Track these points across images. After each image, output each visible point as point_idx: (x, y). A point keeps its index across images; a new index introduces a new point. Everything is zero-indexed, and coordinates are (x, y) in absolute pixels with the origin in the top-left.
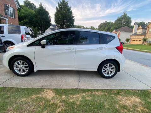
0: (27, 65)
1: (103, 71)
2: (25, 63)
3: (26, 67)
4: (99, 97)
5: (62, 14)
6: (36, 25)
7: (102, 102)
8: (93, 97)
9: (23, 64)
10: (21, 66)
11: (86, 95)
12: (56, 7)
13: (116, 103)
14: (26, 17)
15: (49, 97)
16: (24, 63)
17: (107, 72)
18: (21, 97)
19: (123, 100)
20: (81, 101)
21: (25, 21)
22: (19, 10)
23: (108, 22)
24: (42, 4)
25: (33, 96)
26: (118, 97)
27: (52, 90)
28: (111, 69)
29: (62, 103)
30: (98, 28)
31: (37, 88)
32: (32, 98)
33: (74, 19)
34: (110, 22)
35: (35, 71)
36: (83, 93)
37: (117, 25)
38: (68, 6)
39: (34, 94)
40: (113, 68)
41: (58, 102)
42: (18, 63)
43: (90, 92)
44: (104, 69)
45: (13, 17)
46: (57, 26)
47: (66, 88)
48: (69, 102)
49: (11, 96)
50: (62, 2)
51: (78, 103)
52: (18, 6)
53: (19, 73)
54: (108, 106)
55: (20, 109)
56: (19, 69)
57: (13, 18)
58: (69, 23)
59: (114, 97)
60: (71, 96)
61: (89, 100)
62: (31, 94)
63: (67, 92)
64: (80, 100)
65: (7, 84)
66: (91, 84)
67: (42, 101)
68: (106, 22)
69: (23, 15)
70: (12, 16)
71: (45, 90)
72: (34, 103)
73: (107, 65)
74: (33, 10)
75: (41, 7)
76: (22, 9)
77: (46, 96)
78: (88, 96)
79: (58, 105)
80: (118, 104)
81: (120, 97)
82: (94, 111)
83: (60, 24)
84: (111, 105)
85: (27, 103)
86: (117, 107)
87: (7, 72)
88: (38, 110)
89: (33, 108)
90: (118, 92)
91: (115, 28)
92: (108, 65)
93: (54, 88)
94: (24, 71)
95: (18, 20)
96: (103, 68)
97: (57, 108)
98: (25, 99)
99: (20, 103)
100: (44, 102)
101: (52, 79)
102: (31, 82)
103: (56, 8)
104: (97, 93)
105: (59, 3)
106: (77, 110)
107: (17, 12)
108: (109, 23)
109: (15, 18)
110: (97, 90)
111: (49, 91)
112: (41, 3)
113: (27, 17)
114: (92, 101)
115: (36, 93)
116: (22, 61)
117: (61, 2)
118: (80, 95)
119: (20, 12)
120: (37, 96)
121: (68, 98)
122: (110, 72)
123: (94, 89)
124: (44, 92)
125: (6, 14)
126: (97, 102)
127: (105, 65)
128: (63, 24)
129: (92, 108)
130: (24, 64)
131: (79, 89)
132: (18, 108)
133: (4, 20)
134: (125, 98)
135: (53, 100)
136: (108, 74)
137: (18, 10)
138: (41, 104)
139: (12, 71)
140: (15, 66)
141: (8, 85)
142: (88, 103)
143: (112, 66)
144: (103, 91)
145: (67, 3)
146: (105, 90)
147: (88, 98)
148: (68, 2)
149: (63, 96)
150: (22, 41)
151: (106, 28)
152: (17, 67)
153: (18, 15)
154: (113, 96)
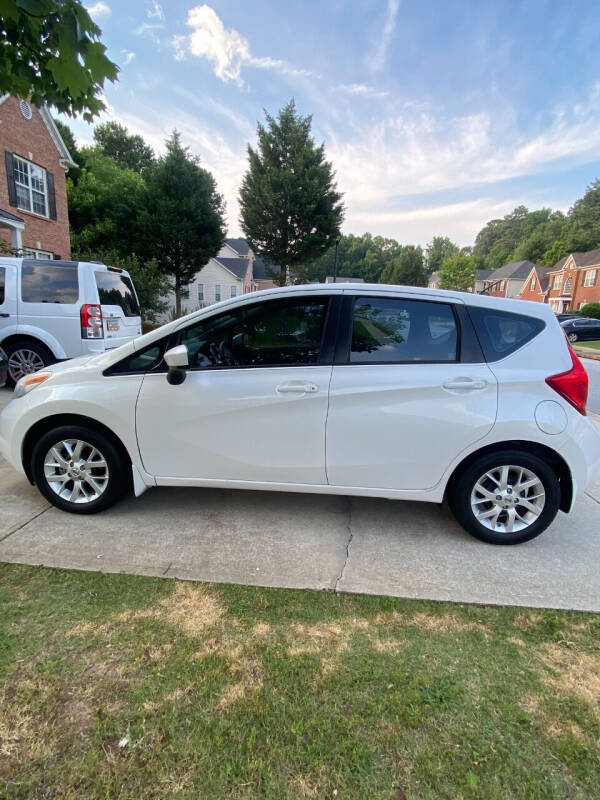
0: (102, 463)
1: (474, 501)
2: (95, 451)
3: (97, 472)
4: (441, 646)
5: (277, 186)
6: (151, 246)
7: (451, 669)
8: (410, 643)
9: (85, 454)
10: (77, 465)
11: (376, 630)
12: (250, 152)
13: (531, 683)
14: (103, 209)
15: (193, 626)
16: (90, 450)
17: (497, 510)
18: (73, 618)
19: (567, 672)
20: (346, 659)
21: (99, 227)
22: (73, 175)
23: (531, 210)
24: (180, 139)
25: (124, 617)
26: (545, 652)
27: (209, 589)
28: (522, 494)
29: (251, 658)
30: (473, 244)
31: (144, 574)
32: (117, 625)
33: (339, 209)
34: (546, 213)
35: (139, 488)
36: (363, 615)
37: (588, 226)
38: (310, 144)
39: (129, 602)
40: (532, 491)
41: (234, 653)
42: (64, 453)
43: (396, 614)
44: (479, 495)
45: (44, 213)
46: (255, 250)
47: (275, 585)
48: (286, 657)
49: (29, 607)
50: (278, 122)
51: (329, 667)
52: (71, 161)
53: (66, 496)
54: (483, 694)
55: (65, 671)
56: (66, 478)
57: (47, 217)
58: (314, 230)
59: (521, 653)
60: (300, 628)
61: (385, 657)
62: (116, 605)
63: (280, 604)
64: (339, 650)
65: (15, 550)
66: (408, 569)
67: (159, 643)
68: (521, 210)
69: (90, 198)
70: (43, 207)
71: (180, 589)
72: (128, 651)
73: (497, 476)
74: (137, 170)
75: (177, 155)
76: (89, 169)
77: (182, 619)
78: (382, 636)
79: (233, 668)
80: (537, 688)
81: (556, 653)
82: (403, 716)
83: (269, 238)
84: (501, 691)
85: (95, 644)
86: (531, 705)
87: (17, 490)
88: (141, 682)
89: (120, 670)
90: (550, 625)
91: (574, 242)
92: (505, 471)
93: (222, 580)
94: (89, 489)
95: (68, 224)
96: (478, 487)
97: (225, 683)
98: (87, 627)
99: (65, 643)
100: (168, 647)
101: (212, 533)
102: (119, 547)
103: (248, 156)
104: (432, 623)
105: (262, 132)
106: (323, 703)
107: (63, 188)
108: (540, 218)
109: (54, 215)
110: (435, 607)
111: (194, 594)
112: (176, 136)
113: (111, 208)
114: (401, 661)
115: (139, 602)
116: (80, 444)
117: (273, 126)
118: (345, 627)
119: (76, 184)
120: (141, 614)
121: (282, 638)
122: (512, 512)
123: (421, 601)
124: (174, 596)
125: (14, 201)
126: (425, 667)
127: (488, 474)
128: (284, 234)
129: (398, 696)
130: (91, 455)
131: (343, 594)
132: (57, 666)
133: (8, 230)
134: (585, 659)
135: (212, 641)
136: (503, 518)
137: (67, 176)
138: (156, 655)
139: (36, 487)
140: (49, 464)
141: (18, 555)
142: (378, 672)
143: (524, 479)
144: (465, 610)
145: (307, 128)
146: (478, 610)
147: (380, 646)
148: (310, 119)
149: (261, 626)
150: (84, 335)
151: (522, 246)
152: (58, 471)
153: (70, 200)
154: (520, 642)
